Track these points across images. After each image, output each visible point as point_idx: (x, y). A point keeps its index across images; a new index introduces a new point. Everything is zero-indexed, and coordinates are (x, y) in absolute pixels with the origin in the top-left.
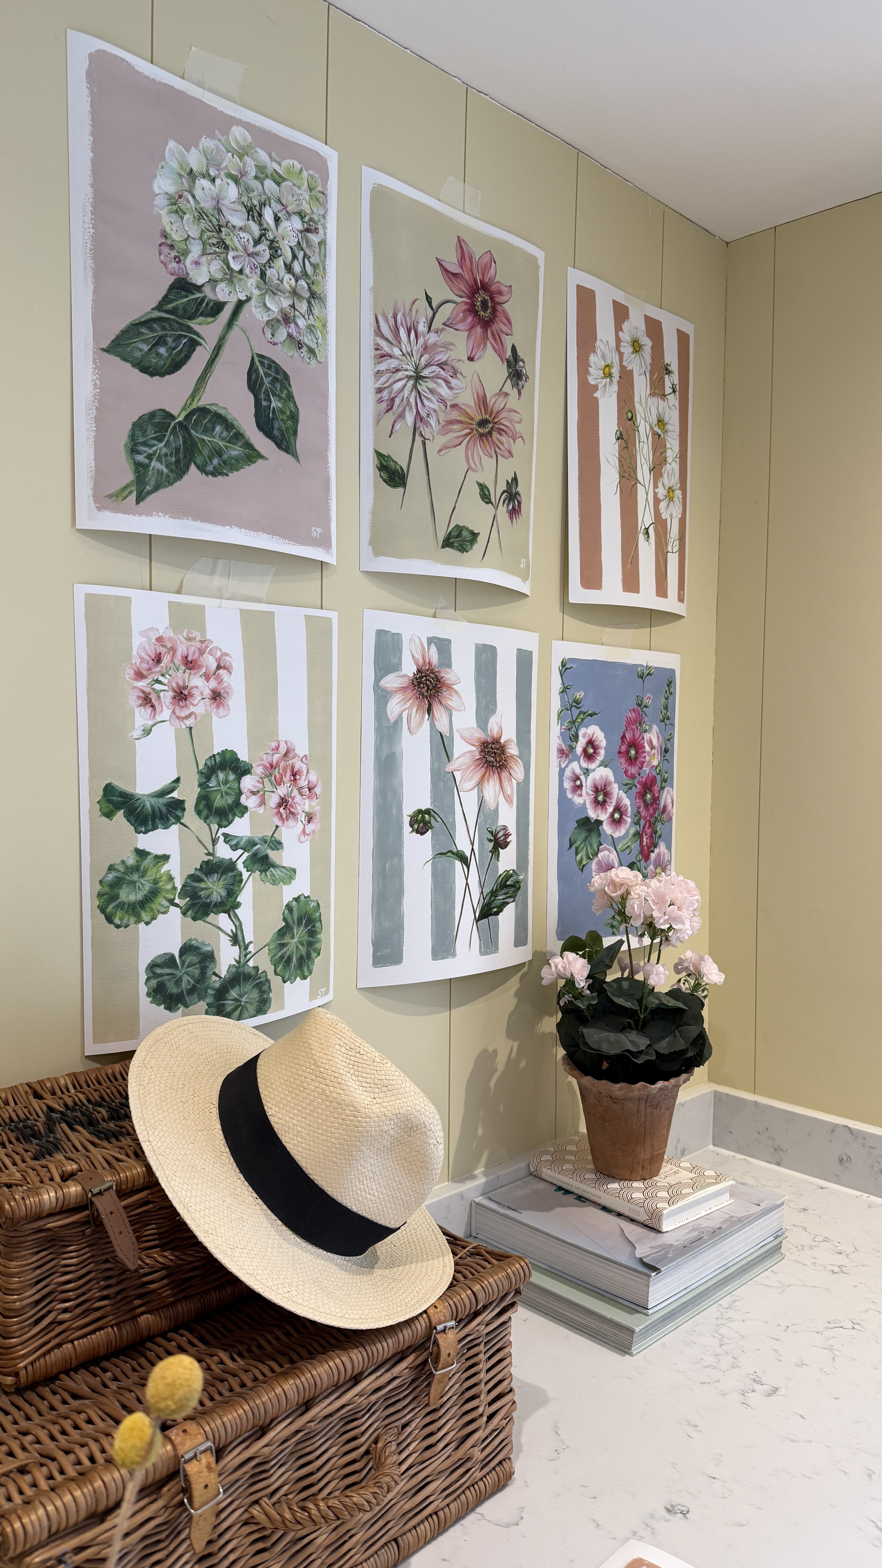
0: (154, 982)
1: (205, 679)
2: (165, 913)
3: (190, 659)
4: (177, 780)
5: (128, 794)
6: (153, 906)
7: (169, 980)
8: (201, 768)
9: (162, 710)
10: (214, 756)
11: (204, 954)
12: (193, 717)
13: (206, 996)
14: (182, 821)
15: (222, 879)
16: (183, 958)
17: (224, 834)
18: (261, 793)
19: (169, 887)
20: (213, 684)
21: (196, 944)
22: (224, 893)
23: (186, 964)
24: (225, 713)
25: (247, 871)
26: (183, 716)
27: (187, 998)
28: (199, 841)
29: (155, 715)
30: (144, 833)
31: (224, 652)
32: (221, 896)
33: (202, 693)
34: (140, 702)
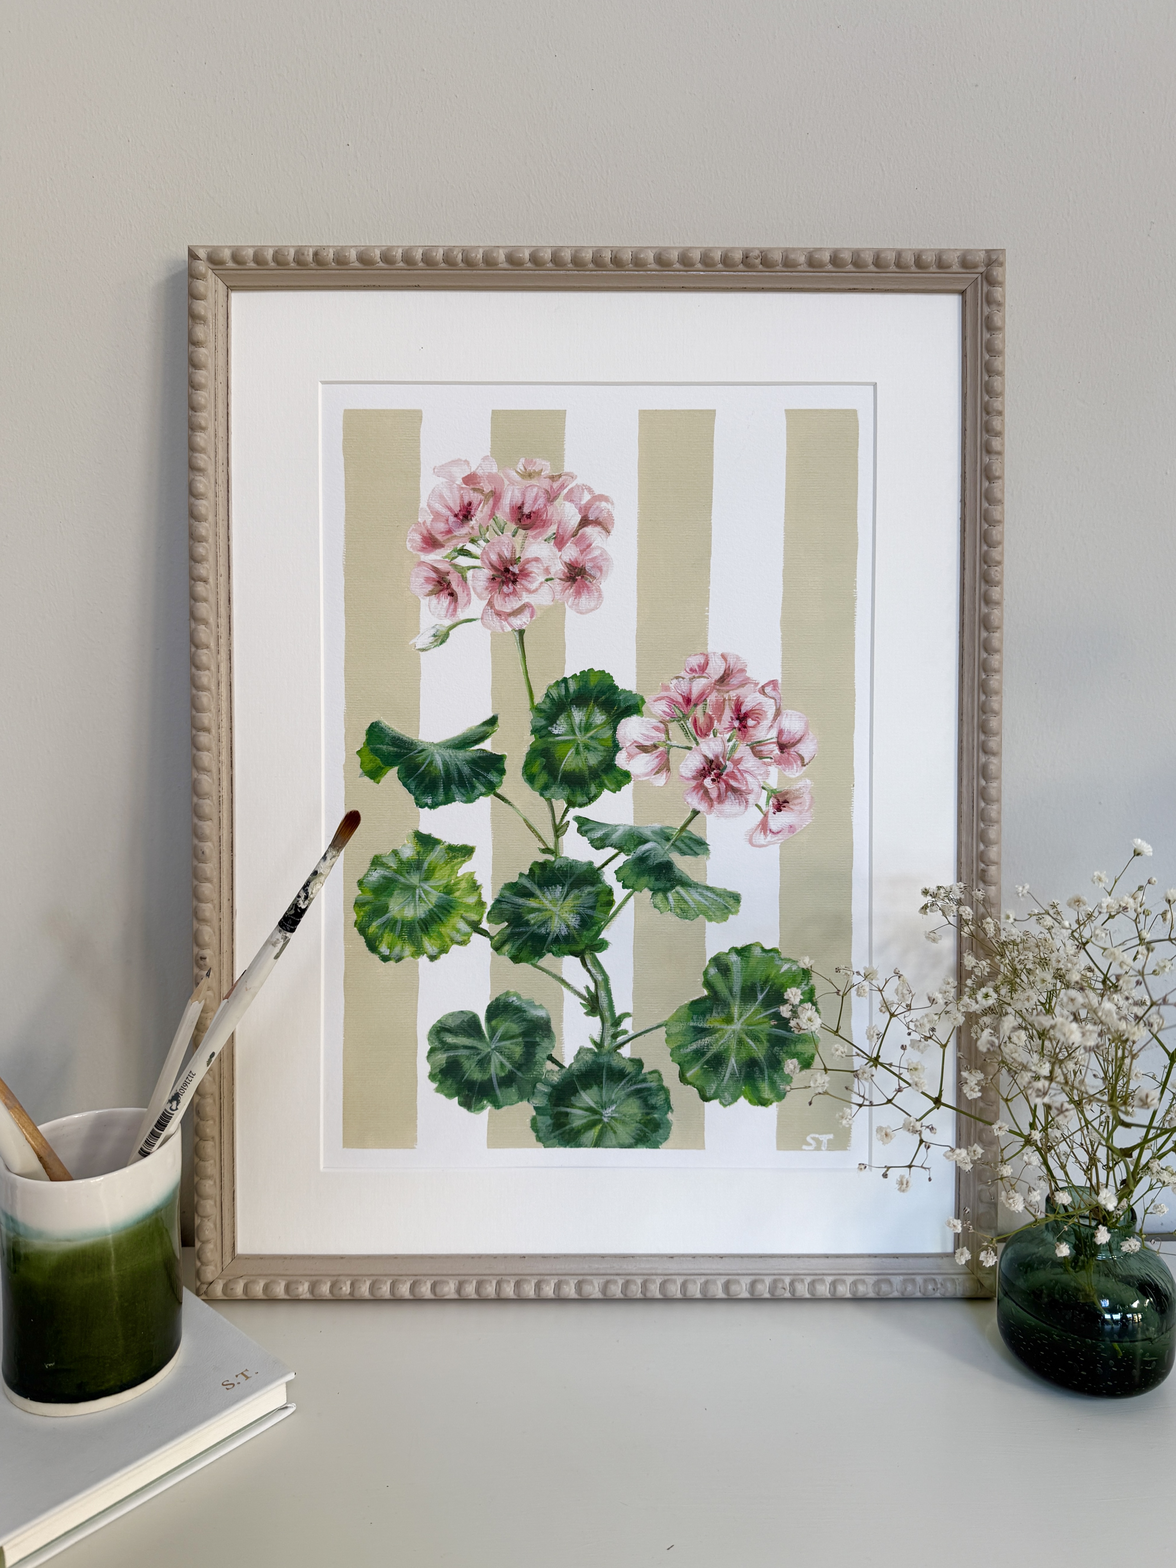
0: (442, 1058)
1: (556, 544)
2: (462, 943)
3: (526, 510)
4: (492, 722)
5: (404, 742)
6: (443, 930)
7: (468, 1058)
8: (536, 702)
9: (469, 602)
10: (565, 680)
11: (531, 1021)
12: (527, 613)
13: (533, 1093)
14: (499, 791)
15: (572, 896)
16: (494, 1023)
17: (578, 819)
18: (661, 749)
19: (472, 900)
20: (570, 552)
21: (517, 1003)
22: (573, 921)
23: (499, 1034)
24: (593, 604)
25: (624, 887)
26: (508, 610)
27: (498, 1092)
28: (530, 827)
29: (455, 610)
30: (431, 807)
31: (597, 493)
32: (568, 926)
33: (547, 570)
34: (430, 587)
